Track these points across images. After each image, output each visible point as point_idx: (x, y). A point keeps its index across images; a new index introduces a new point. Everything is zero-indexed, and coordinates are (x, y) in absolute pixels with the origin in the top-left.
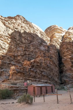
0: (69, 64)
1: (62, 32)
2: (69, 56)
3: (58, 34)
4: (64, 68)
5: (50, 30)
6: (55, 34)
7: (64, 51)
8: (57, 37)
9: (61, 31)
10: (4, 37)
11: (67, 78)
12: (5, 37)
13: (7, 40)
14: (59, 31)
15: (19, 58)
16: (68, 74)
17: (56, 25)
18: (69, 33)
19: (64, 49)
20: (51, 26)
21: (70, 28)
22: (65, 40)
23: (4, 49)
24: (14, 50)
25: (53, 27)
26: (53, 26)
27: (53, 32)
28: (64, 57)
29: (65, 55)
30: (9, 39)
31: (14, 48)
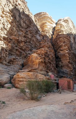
0: (67, 60)
1: (53, 23)
2: (66, 51)
3: (49, 24)
4: (60, 63)
5: (39, 17)
6: (46, 23)
7: (60, 45)
8: (49, 27)
9: (52, 21)
10: (5, 13)
11: (64, 74)
12: (7, 13)
13: (8, 18)
14: (49, 20)
15: (22, 45)
16: (65, 70)
17: (47, 13)
18: (60, 25)
19: (61, 42)
20: (41, 13)
21: (61, 20)
22: (60, 32)
23: (6, 29)
24: (16, 33)
25: (44, 15)
26: (43, 13)
27: (43, 20)
28: (61, 52)
29: (62, 49)
30: (12, 18)
31: (15, 31)
